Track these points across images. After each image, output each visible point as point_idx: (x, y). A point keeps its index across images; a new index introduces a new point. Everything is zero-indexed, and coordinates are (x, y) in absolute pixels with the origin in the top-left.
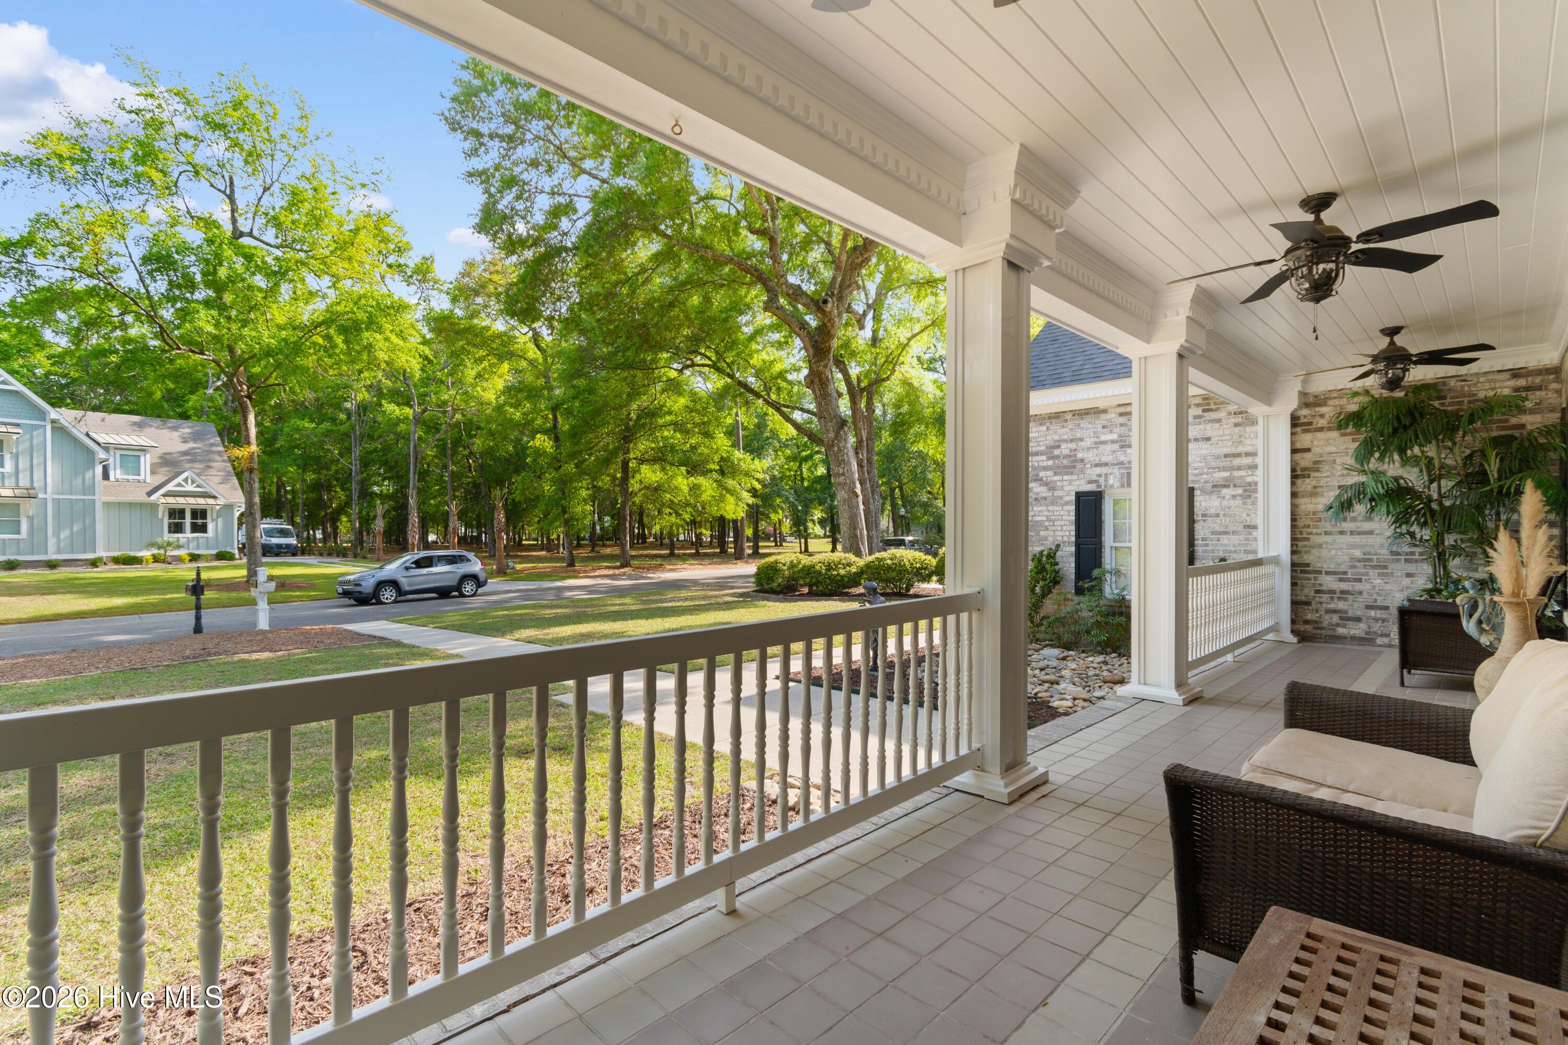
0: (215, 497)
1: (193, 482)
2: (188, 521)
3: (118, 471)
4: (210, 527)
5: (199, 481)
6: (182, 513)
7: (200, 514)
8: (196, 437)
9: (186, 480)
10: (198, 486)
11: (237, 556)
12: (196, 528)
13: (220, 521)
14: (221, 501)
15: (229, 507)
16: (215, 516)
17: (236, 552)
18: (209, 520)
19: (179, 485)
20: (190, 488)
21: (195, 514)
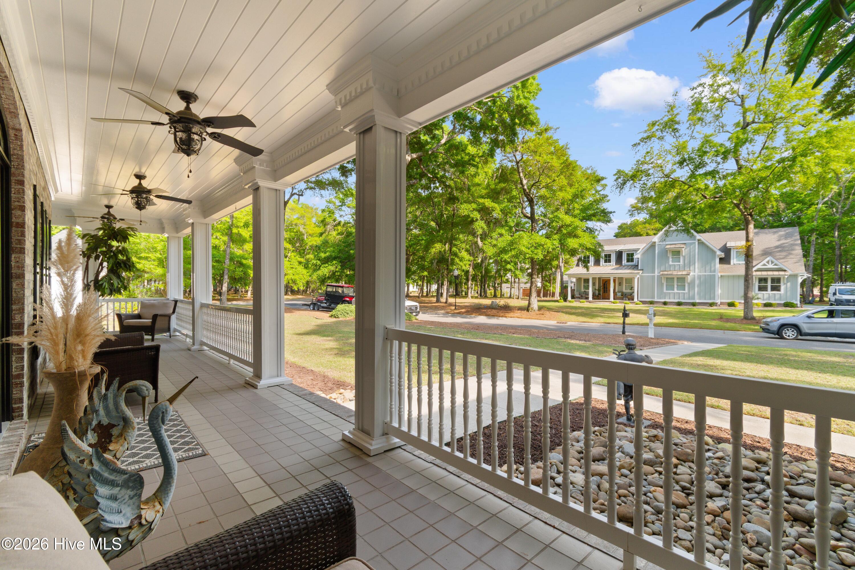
0: (785, 271)
1: (772, 262)
2: (769, 284)
3: (735, 260)
4: (783, 288)
5: (776, 262)
6: (765, 280)
7: (776, 281)
8: (786, 236)
9: (768, 262)
10: (775, 265)
11: (799, 305)
12: (774, 289)
13: (789, 284)
14: (789, 273)
15: (795, 276)
16: (785, 282)
17: (799, 303)
18: (782, 284)
19: (764, 265)
20: (770, 266)
21: (773, 280)
